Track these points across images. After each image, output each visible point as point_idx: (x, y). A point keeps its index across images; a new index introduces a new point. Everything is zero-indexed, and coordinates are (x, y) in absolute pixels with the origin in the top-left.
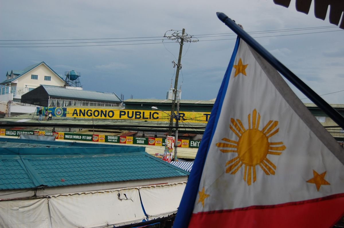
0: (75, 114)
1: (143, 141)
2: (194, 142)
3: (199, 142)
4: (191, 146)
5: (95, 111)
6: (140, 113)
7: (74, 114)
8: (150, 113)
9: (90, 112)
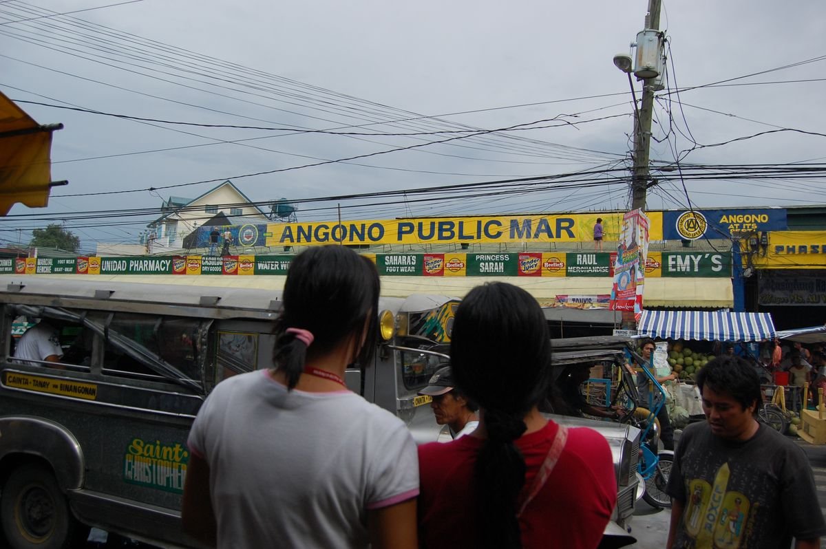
0: (288, 236)
1: (502, 266)
2: (679, 257)
3: (700, 257)
4: (671, 269)
5: (334, 229)
6: (452, 225)
7: (284, 236)
8: (479, 223)
9: (322, 230)
